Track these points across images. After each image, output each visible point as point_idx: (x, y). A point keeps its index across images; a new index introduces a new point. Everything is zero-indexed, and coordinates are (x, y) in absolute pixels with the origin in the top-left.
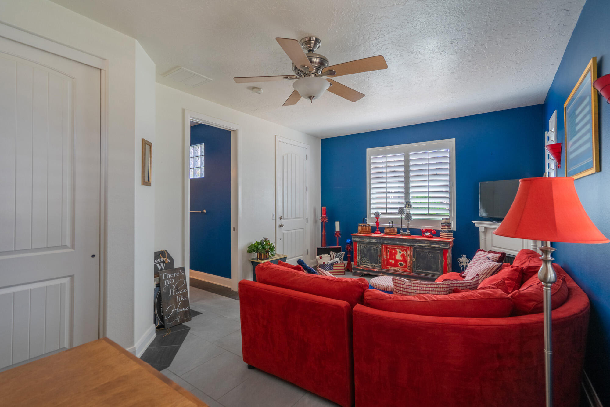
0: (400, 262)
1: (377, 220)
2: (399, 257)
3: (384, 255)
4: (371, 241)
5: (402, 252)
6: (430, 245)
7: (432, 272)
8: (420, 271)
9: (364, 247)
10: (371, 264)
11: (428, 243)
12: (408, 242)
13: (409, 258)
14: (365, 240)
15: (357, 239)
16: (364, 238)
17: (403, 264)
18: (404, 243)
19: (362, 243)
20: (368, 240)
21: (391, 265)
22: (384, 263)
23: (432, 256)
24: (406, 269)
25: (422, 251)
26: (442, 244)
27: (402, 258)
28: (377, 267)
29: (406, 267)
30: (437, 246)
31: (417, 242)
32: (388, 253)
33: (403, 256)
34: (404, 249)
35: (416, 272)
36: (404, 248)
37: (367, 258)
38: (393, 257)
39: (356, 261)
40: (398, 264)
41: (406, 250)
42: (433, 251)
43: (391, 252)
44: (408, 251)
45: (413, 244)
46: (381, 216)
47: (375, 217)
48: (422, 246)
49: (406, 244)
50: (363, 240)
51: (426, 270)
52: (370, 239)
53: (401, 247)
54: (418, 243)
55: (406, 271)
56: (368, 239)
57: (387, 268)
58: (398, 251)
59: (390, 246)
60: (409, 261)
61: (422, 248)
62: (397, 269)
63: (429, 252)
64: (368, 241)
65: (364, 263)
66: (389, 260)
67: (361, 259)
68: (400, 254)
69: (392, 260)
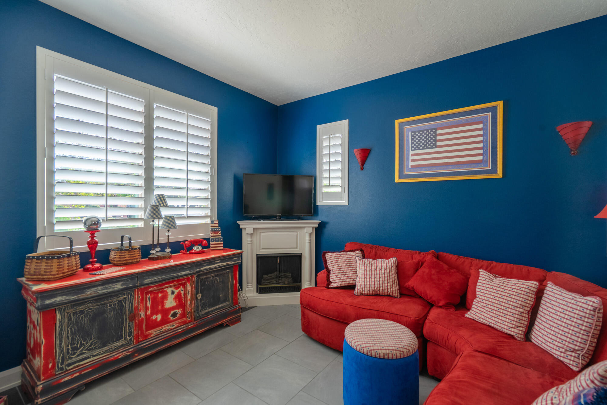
0: (172, 312)
1: (93, 236)
2: (170, 303)
3: (140, 311)
4: (111, 290)
5: (176, 291)
6: (220, 264)
7: (221, 306)
8: (206, 311)
9: (82, 312)
10: (106, 348)
11: (218, 261)
12: (190, 269)
13: (189, 297)
14: (89, 293)
15: (59, 299)
16: (85, 289)
17: (178, 313)
18: (183, 273)
19: (74, 305)
20: (100, 290)
21: (156, 324)
22: (140, 328)
23: (220, 280)
24: (185, 319)
25: (207, 278)
26: (234, 259)
27: (176, 302)
28: (122, 346)
29: (183, 315)
30: (229, 263)
31: (204, 264)
32: (149, 304)
33: (178, 297)
34: (181, 284)
35: (200, 316)
36: (181, 282)
37: (91, 339)
38: (160, 307)
39: (50, 365)
40: (169, 317)
41: (184, 285)
42: (222, 273)
43: (154, 301)
44: (188, 284)
45: (198, 270)
46: (104, 226)
47: (85, 230)
48: (210, 269)
49: (186, 272)
50: (81, 296)
51: (212, 307)
52: (107, 286)
53: (175, 281)
54: (205, 266)
55: (185, 323)
56: (100, 288)
57: (146, 337)
58: (169, 290)
59: (153, 287)
60: (189, 302)
61: (210, 271)
62: (168, 328)
63: (217, 276)
64: (101, 292)
65: (80, 357)
66: (150, 318)
67: (68, 349)
68: (173, 296)
69: (157, 315)
